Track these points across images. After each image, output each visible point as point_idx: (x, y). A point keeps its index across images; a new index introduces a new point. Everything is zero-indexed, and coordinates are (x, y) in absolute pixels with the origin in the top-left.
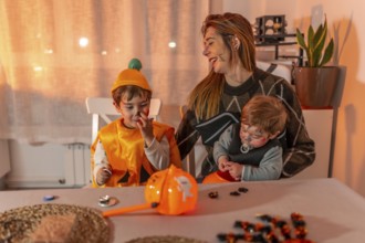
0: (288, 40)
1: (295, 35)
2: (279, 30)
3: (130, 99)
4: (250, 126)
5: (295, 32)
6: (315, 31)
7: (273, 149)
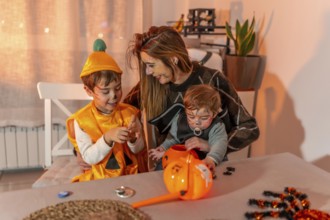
0: (216, 31)
1: (224, 27)
2: (209, 22)
3: (107, 84)
4: (198, 110)
5: (224, 25)
6: (242, 25)
7: (216, 126)
